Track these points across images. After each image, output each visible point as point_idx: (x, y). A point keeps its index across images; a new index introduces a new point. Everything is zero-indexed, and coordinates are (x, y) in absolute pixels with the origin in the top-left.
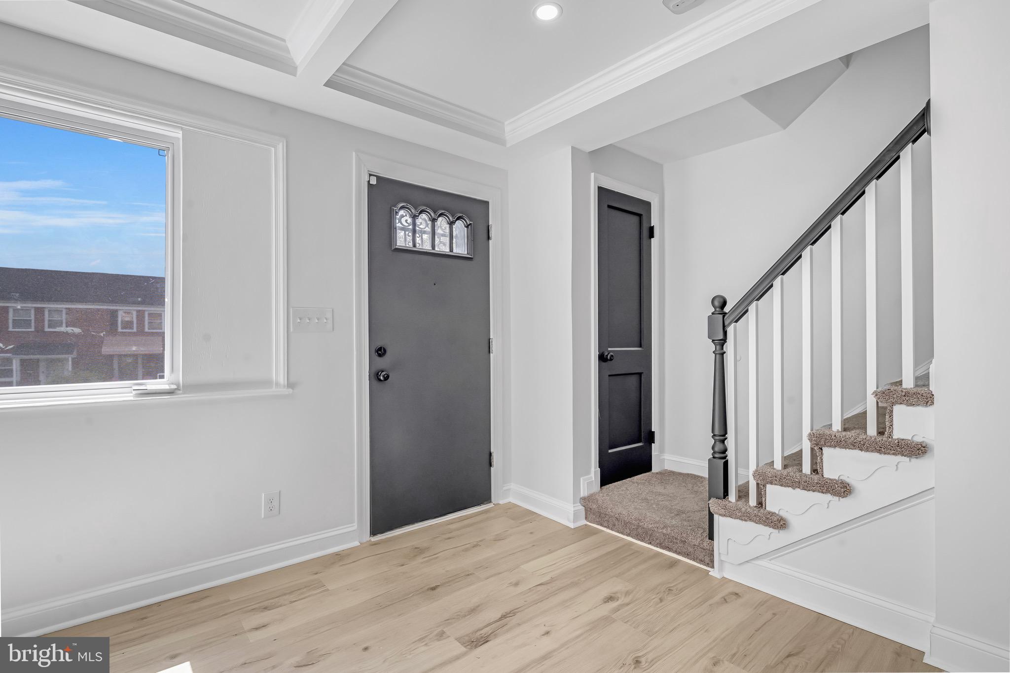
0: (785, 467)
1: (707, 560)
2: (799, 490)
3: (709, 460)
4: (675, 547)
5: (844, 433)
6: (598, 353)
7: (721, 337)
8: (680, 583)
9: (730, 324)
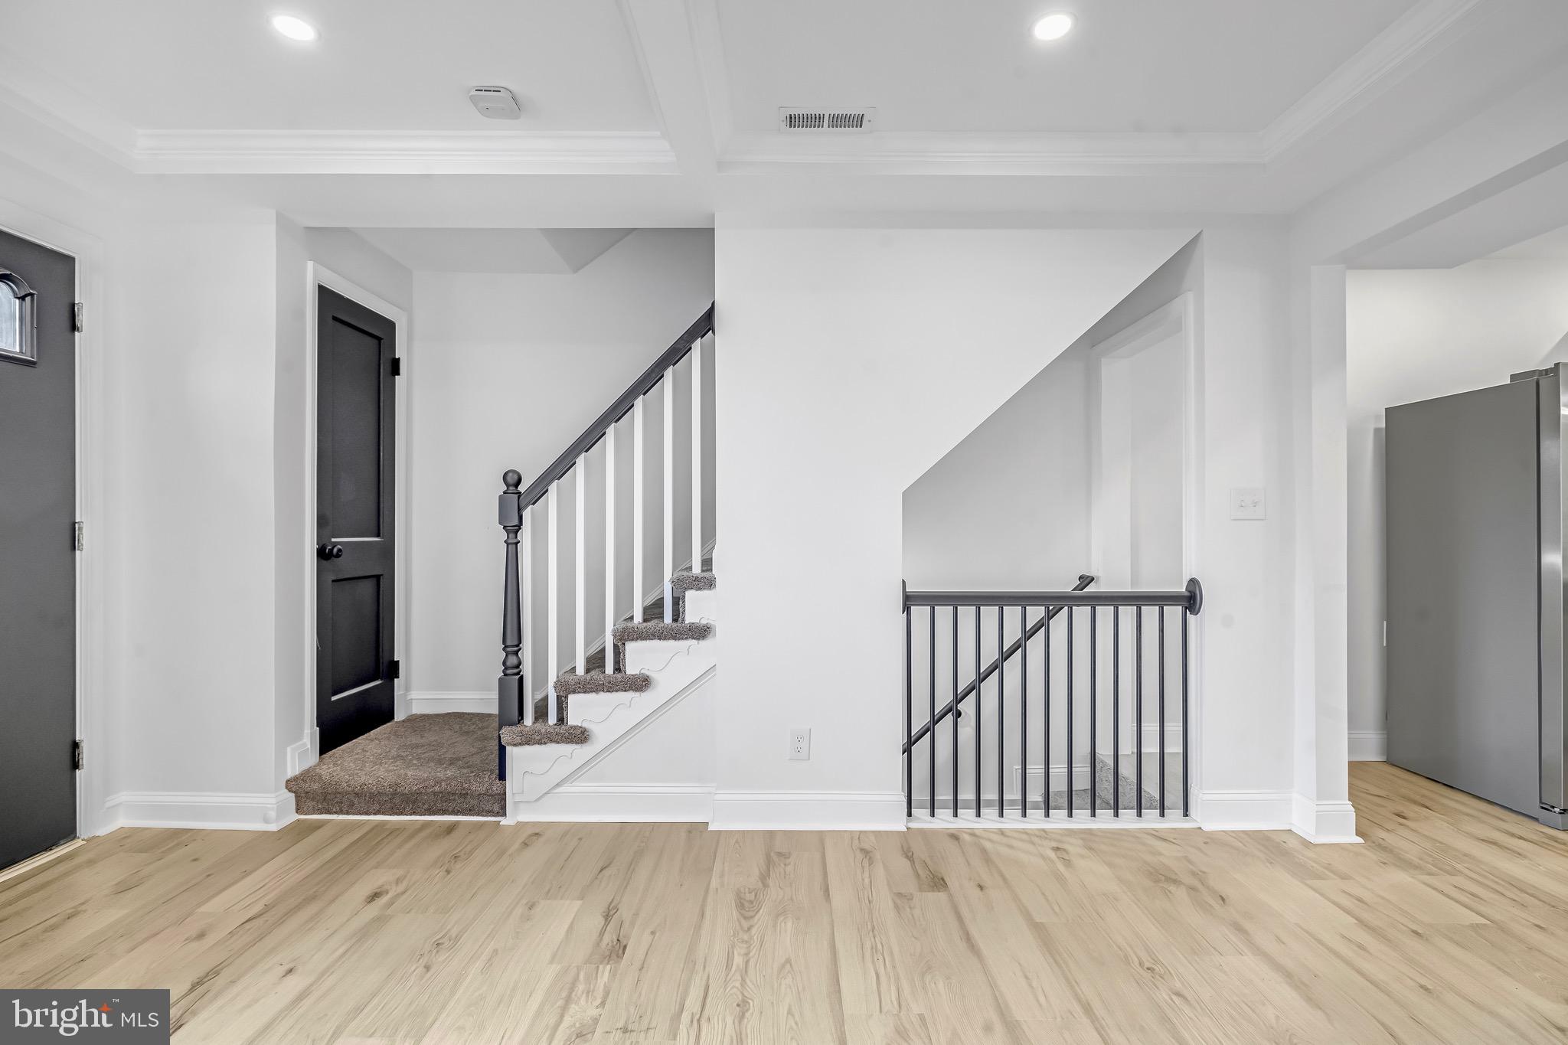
0: (588, 671)
1: (496, 807)
2: (602, 693)
3: (500, 680)
4: (451, 806)
5: (645, 624)
6: (316, 546)
7: (516, 522)
8: (468, 844)
9: (526, 506)
